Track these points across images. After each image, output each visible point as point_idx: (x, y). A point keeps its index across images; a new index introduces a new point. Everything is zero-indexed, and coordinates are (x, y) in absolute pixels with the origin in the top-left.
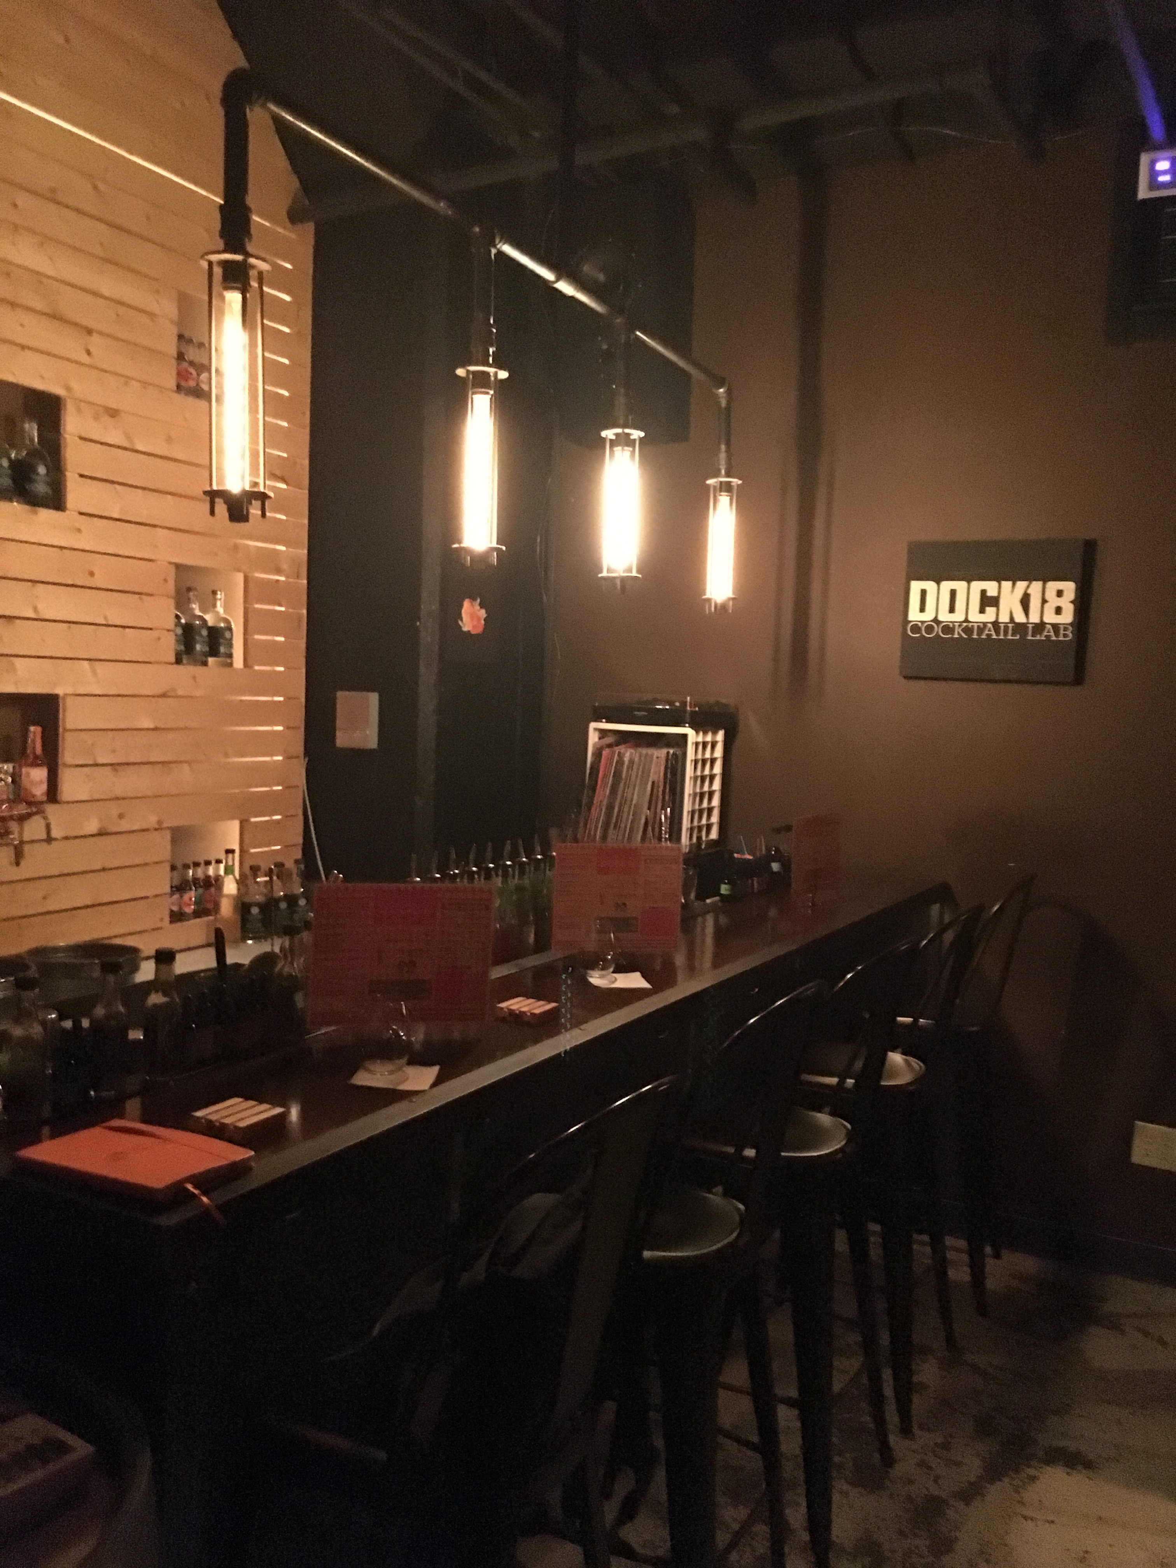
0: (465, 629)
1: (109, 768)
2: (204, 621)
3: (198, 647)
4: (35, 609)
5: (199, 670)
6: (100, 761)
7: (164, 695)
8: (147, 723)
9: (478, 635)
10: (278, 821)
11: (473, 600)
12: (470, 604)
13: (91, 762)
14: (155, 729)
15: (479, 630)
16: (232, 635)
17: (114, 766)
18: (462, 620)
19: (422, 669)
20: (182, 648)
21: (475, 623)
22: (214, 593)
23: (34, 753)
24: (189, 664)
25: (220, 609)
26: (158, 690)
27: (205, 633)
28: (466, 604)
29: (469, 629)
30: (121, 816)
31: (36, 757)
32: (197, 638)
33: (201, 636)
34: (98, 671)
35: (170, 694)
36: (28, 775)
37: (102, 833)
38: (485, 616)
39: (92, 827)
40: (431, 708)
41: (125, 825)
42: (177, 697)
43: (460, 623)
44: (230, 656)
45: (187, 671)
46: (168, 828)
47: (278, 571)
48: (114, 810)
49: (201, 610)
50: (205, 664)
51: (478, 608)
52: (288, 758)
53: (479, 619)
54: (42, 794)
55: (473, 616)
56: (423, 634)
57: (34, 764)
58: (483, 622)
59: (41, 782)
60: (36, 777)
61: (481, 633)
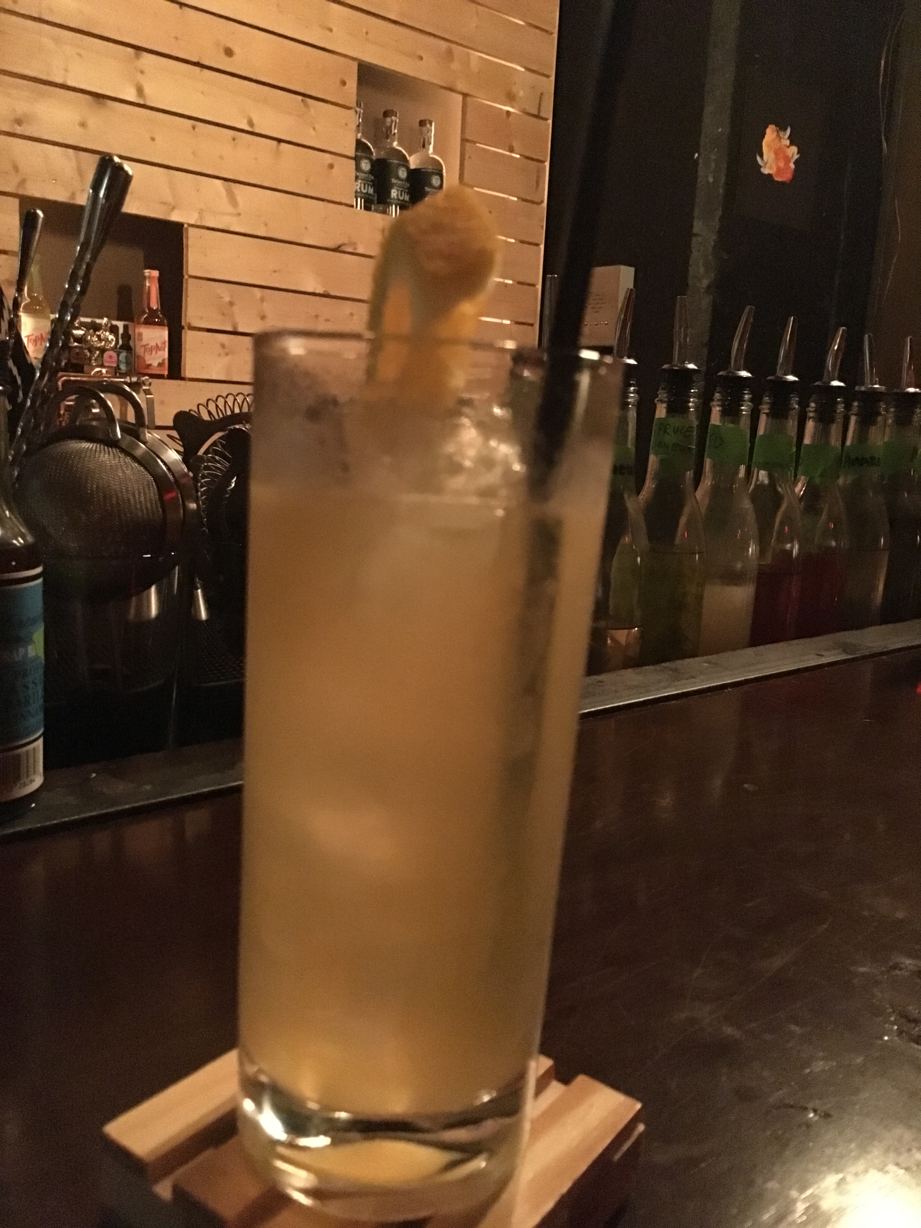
0: (766, 171)
2: (405, 160)
3: (394, 193)
4: (140, 91)
6: (243, 328)
7: (337, 250)
8: (311, 283)
9: (782, 183)
11: (781, 129)
12: (775, 133)
13: (229, 329)
15: (786, 177)
16: (442, 181)
18: (761, 156)
19: (698, 226)
20: (370, 187)
21: (782, 164)
23: (149, 306)
25: (428, 147)
28: (770, 133)
29: (771, 172)
31: (152, 314)
32: (394, 181)
33: (398, 178)
34: (239, 199)
35: (345, 248)
36: (142, 336)
38: (796, 157)
40: (705, 282)
42: (359, 255)
43: (758, 159)
45: (373, 220)
47: (511, 98)
49: (402, 145)
51: (788, 142)
53: (787, 159)
54: (161, 363)
55: (778, 153)
56: (701, 171)
57: (149, 322)
58: (792, 166)
59: (158, 348)
60: (153, 340)
61: (788, 182)
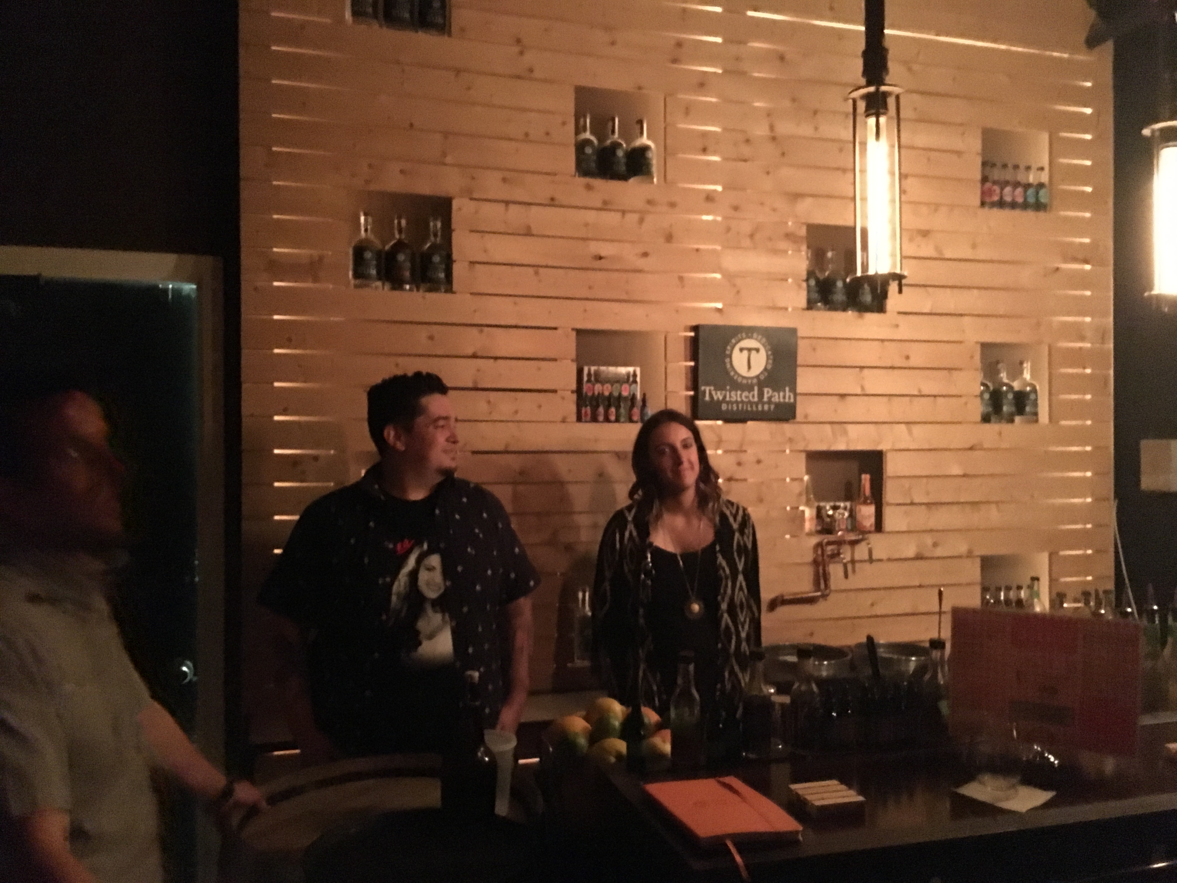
1: (923, 507)
2: (1011, 388)
3: (1005, 408)
4: (863, 388)
5: (1006, 427)
6: (916, 500)
7: (971, 448)
8: (956, 470)
10: (1089, 556)
13: (909, 502)
14: (965, 476)
16: (1037, 396)
17: (928, 505)
20: (990, 409)
22: (1021, 363)
23: (864, 494)
24: (995, 422)
25: (1027, 376)
26: (968, 446)
27: (1010, 396)
30: (935, 545)
31: (866, 499)
32: (1004, 400)
33: (1008, 399)
34: (913, 431)
35: (977, 447)
36: (860, 510)
37: (919, 557)
39: (911, 552)
41: (939, 552)
42: (985, 449)
44: (1036, 414)
45: (993, 428)
46: (977, 556)
47: (1082, 339)
48: (929, 540)
49: (1008, 378)
50: (1012, 421)
52: (1096, 500)
54: (871, 526)
57: (865, 503)
59: (869, 516)
60: (867, 512)
